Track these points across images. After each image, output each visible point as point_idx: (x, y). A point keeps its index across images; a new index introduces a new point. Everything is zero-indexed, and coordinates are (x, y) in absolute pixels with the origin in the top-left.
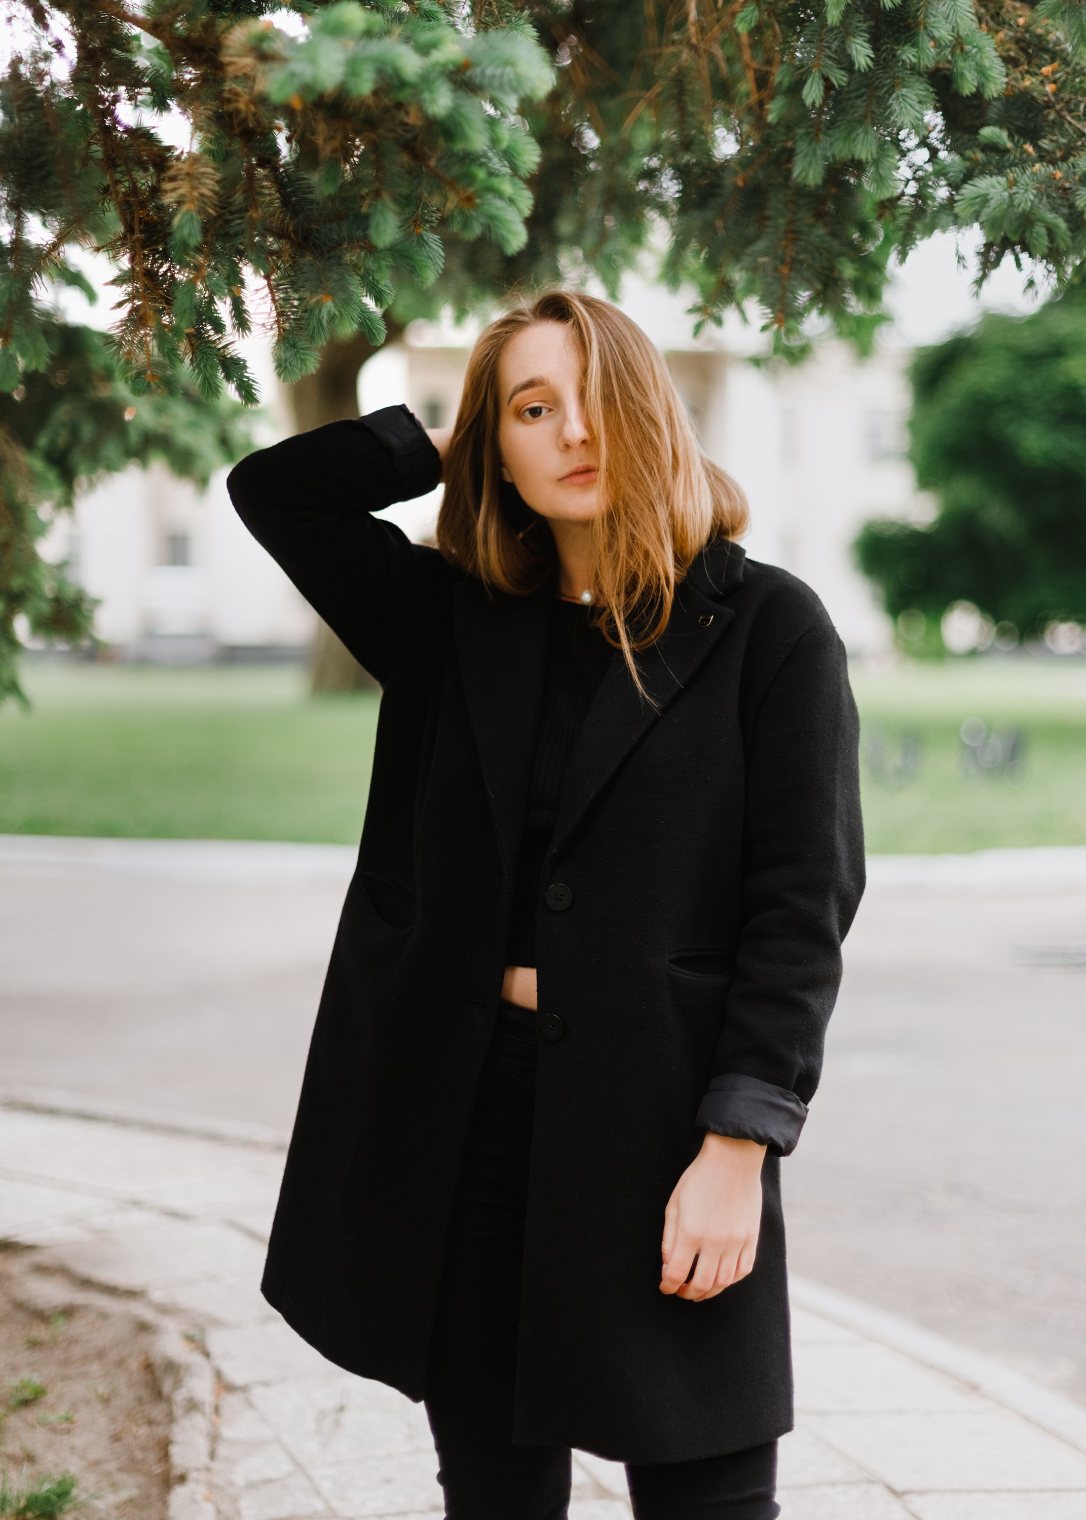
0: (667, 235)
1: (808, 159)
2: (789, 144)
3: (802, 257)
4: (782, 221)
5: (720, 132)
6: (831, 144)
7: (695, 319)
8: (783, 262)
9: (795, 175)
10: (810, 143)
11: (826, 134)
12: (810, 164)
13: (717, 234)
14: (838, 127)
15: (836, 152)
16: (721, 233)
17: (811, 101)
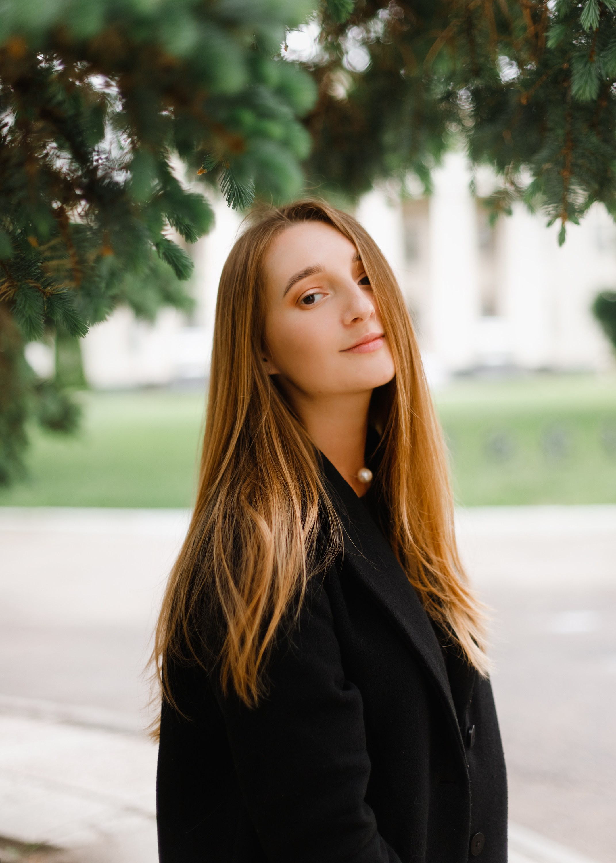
0: (465, 146)
1: (584, 78)
2: (566, 66)
3: (580, 161)
4: (560, 132)
5: (503, 60)
6: (605, 64)
8: (564, 167)
9: (573, 93)
10: (585, 65)
11: (599, 55)
12: (586, 82)
13: (505, 144)
14: (610, 48)
15: (610, 71)
16: (509, 143)
17: (589, 25)
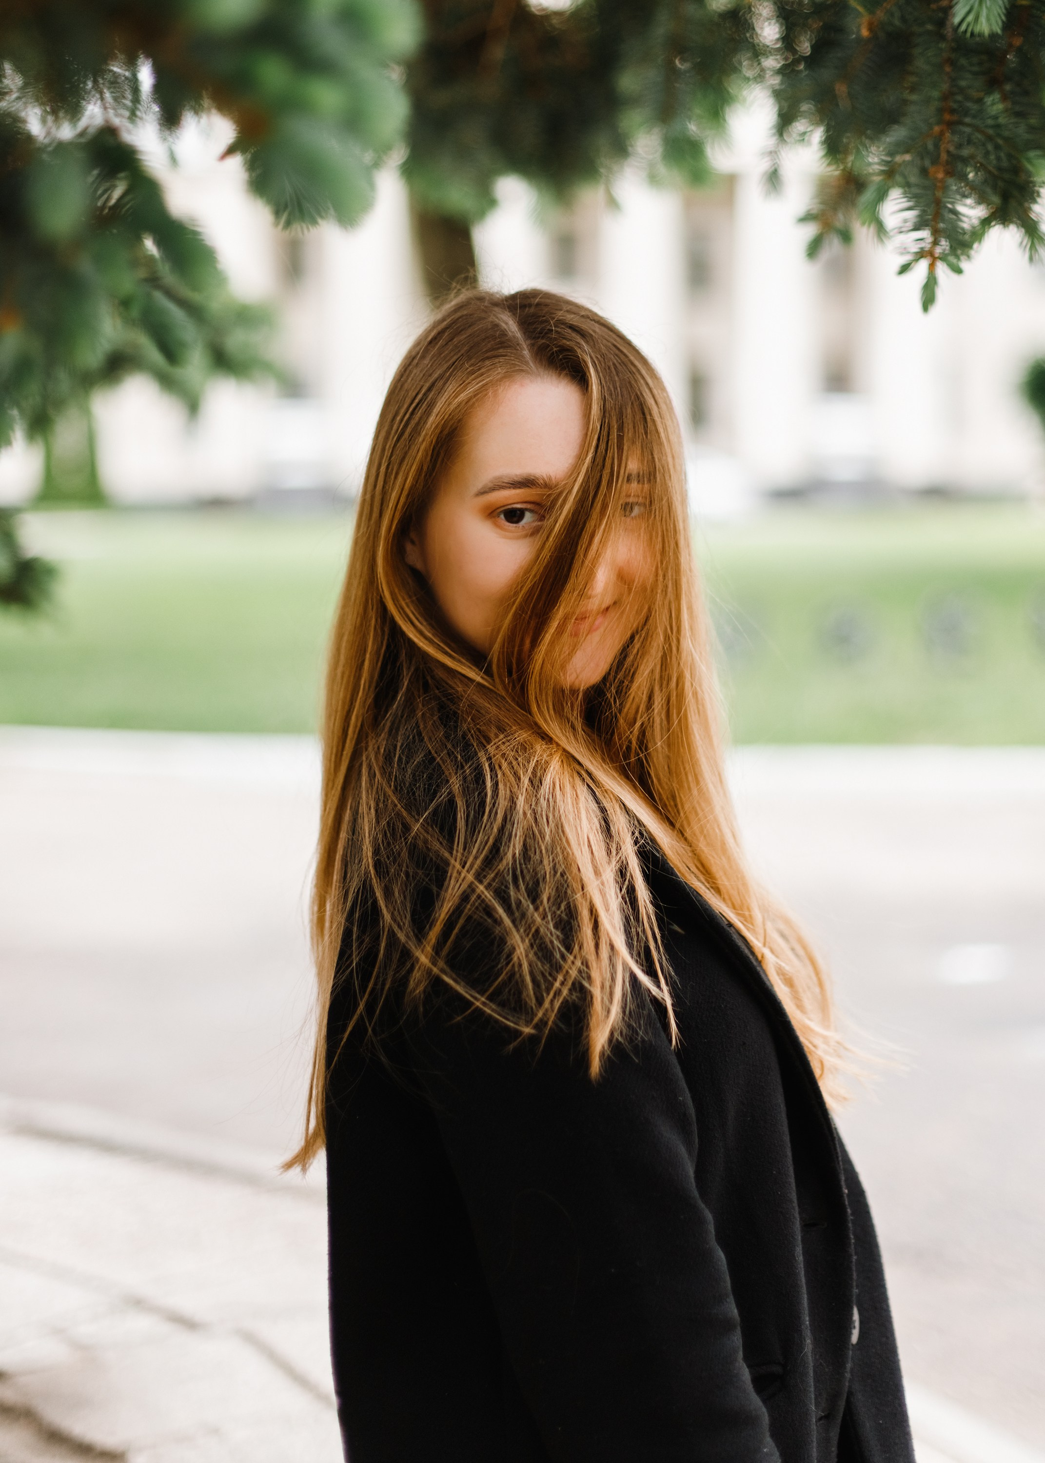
3: (966, 152)
4: (933, 93)
7: (810, 231)
8: (935, 161)
9: (957, 18)
13: (837, 105)
16: (844, 104)
